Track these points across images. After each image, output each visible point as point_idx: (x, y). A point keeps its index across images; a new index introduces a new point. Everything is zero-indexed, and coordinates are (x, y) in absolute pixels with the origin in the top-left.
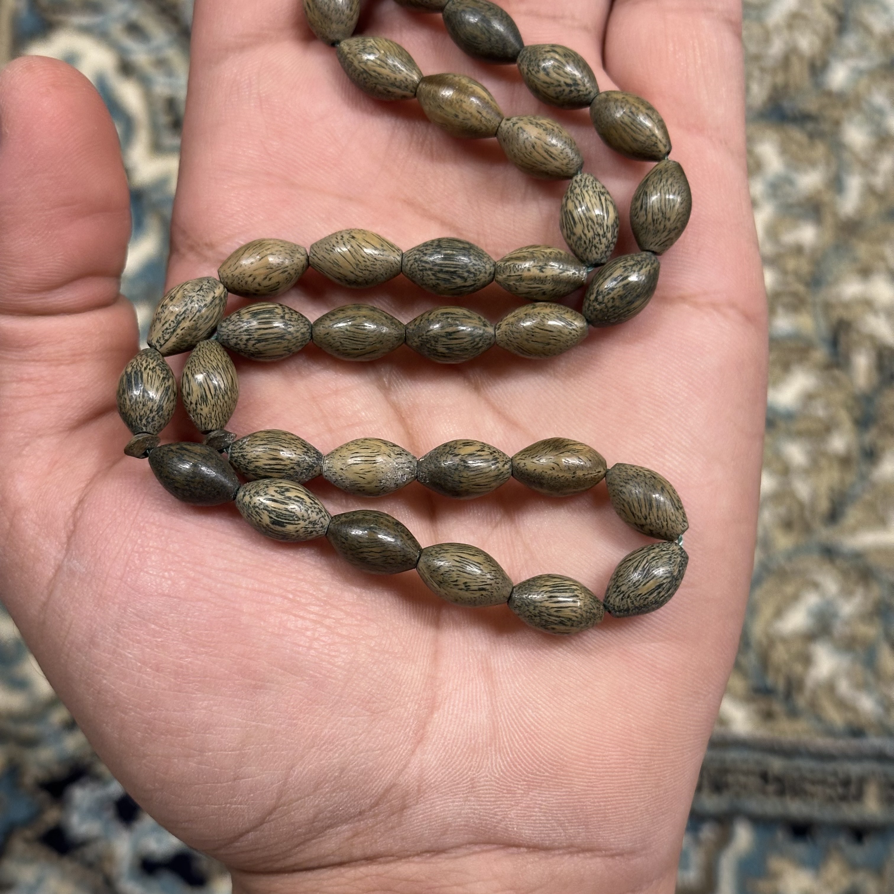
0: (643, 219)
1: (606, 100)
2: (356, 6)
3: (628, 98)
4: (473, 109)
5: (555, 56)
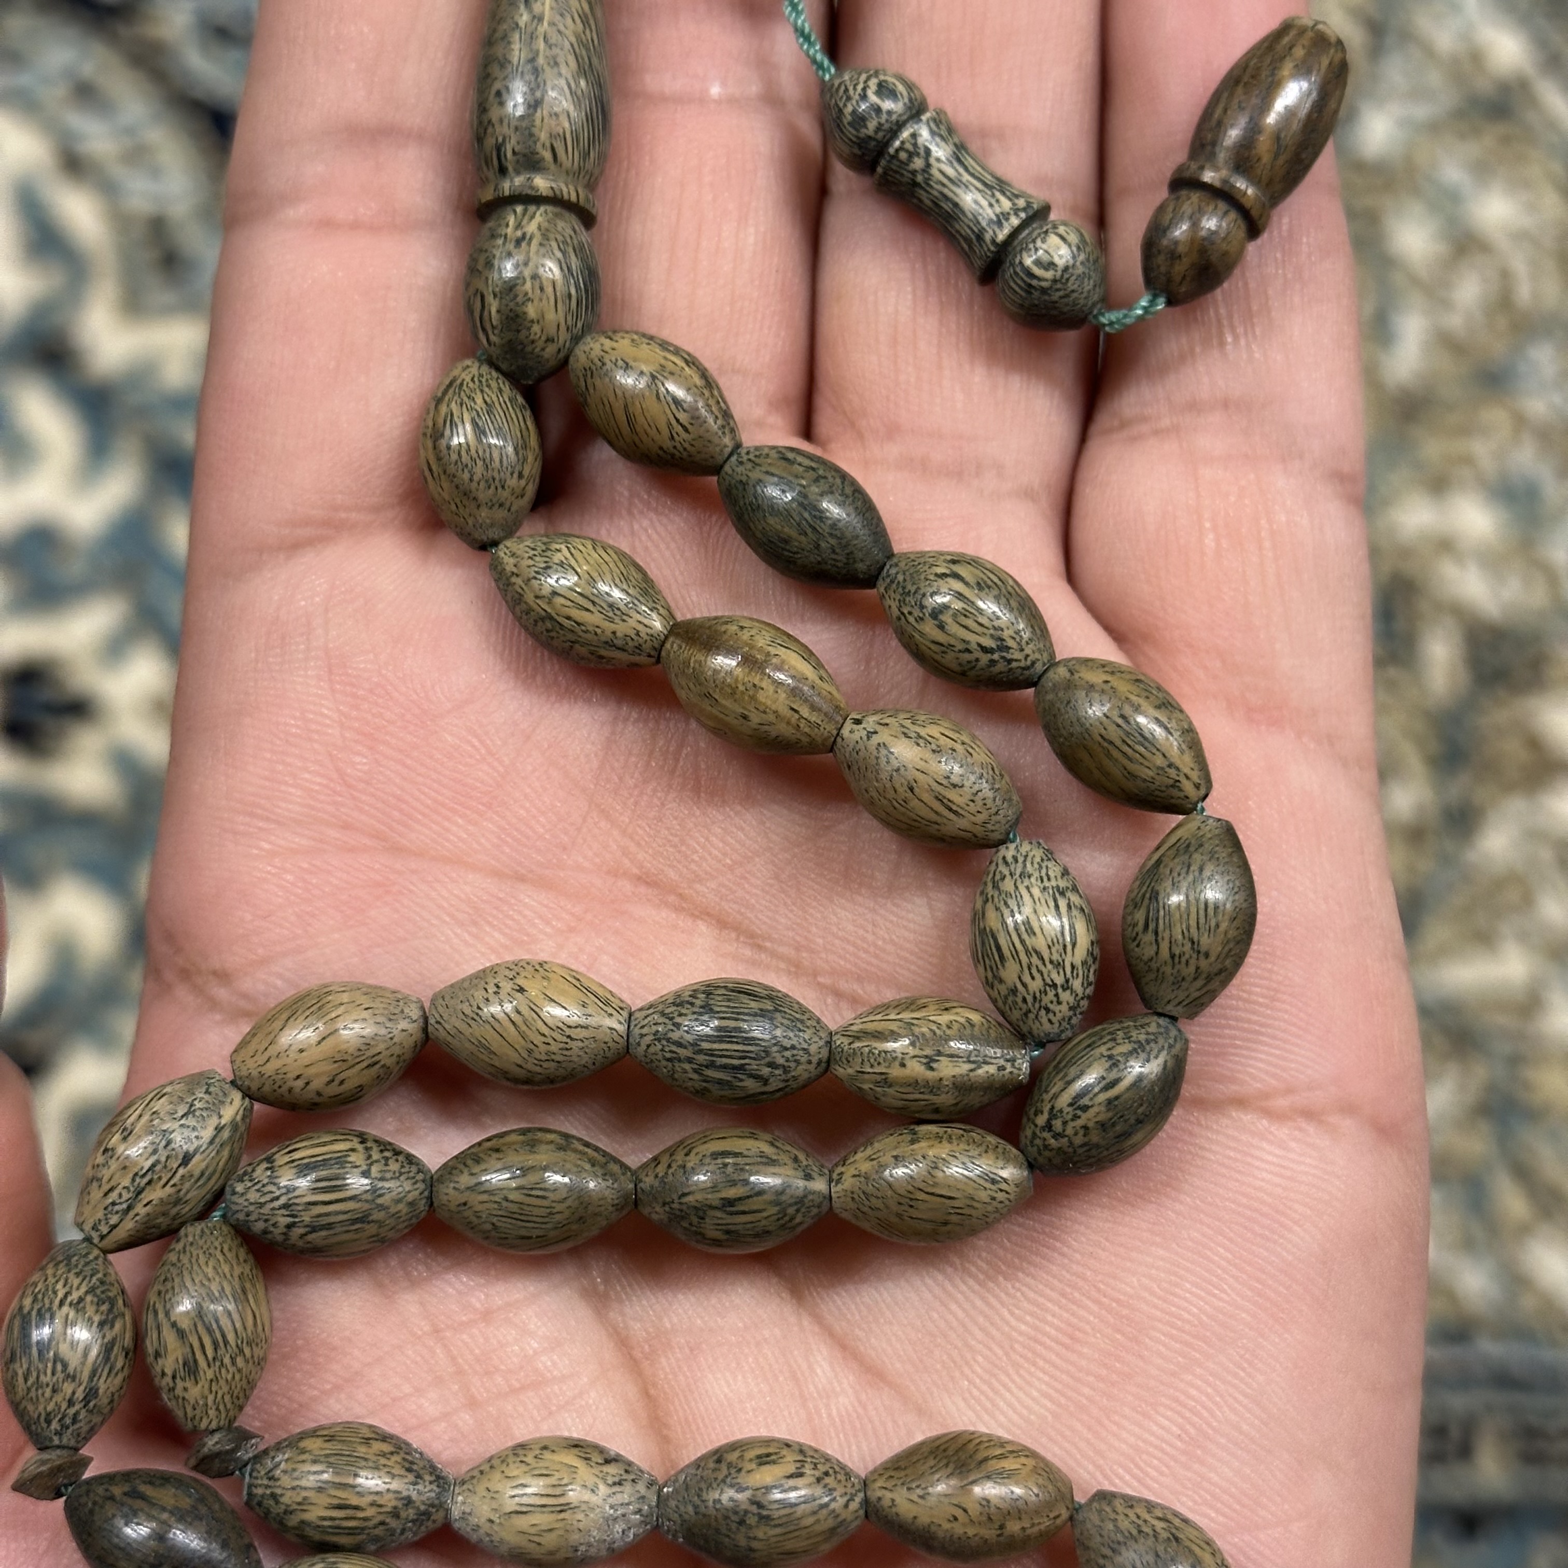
0: (1149, 951)
1: (1069, 685)
2: (532, 467)
3: (1115, 681)
4: (780, 702)
5: (958, 586)
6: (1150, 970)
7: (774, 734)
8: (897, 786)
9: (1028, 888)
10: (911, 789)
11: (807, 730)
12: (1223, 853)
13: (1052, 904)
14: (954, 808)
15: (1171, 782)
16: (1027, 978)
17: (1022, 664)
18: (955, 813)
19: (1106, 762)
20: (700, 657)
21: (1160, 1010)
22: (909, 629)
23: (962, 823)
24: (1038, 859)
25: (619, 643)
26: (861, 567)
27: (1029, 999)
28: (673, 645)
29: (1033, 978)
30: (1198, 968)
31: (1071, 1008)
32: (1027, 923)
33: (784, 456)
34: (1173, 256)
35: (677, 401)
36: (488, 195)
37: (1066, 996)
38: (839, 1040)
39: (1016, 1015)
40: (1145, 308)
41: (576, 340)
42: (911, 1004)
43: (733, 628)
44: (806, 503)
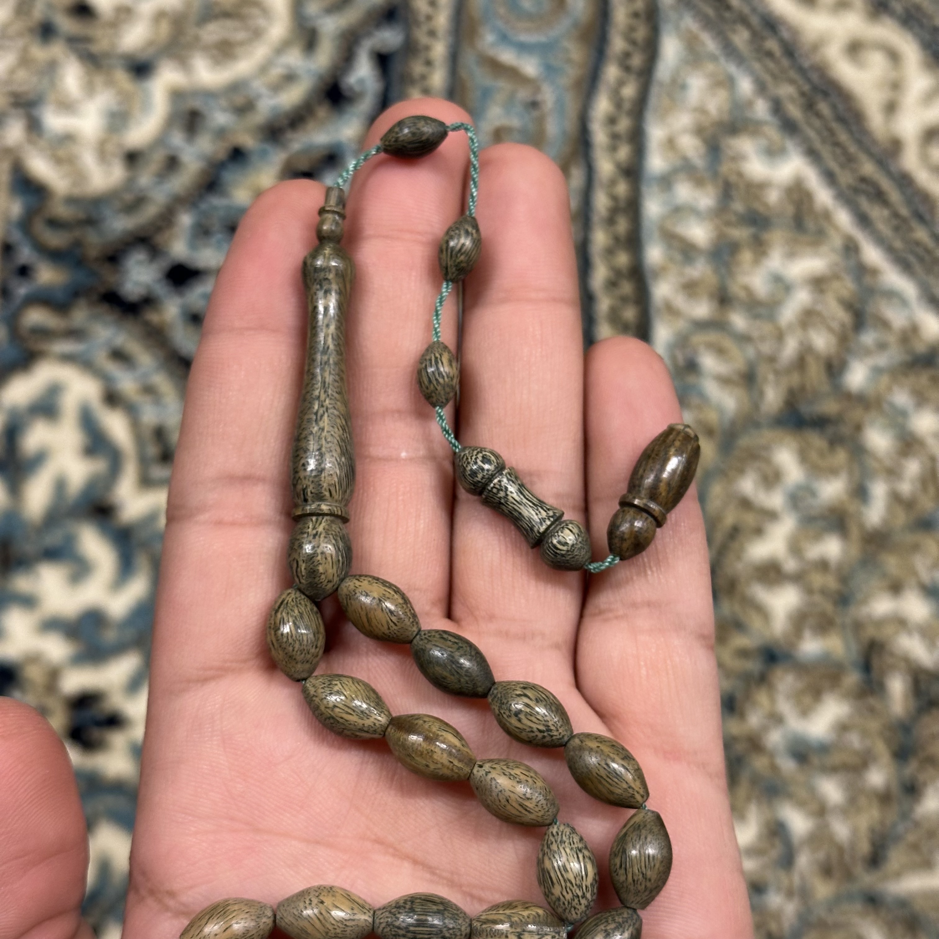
0: (623, 878)
2: (321, 642)
3: (602, 747)
4: (444, 759)
5: (526, 700)
6: (623, 887)
7: (441, 773)
8: (501, 799)
9: (564, 849)
10: (508, 801)
11: (457, 771)
12: (656, 829)
13: (575, 856)
14: (528, 809)
15: (630, 795)
16: (565, 893)
17: (558, 737)
18: (529, 812)
19: (600, 787)
20: (405, 736)
21: (628, 906)
22: (504, 721)
23: (532, 816)
24: (568, 833)
25: (366, 729)
26: (480, 690)
27: (566, 903)
28: (391, 730)
29: (568, 893)
30: (646, 886)
31: (586, 907)
32: (564, 866)
33: (443, 635)
34: (623, 539)
35: (391, 612)
36: (299, 512)
37: (583, 901)
38: (475, 924)
39: (560, 910)
40: (610, 563)
41: (342, 580)
42: (509, 905)
43: (421, 722)
44: (453, 661)
